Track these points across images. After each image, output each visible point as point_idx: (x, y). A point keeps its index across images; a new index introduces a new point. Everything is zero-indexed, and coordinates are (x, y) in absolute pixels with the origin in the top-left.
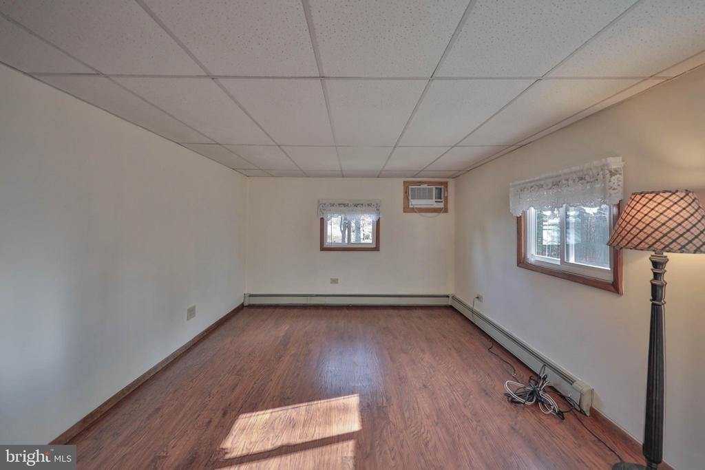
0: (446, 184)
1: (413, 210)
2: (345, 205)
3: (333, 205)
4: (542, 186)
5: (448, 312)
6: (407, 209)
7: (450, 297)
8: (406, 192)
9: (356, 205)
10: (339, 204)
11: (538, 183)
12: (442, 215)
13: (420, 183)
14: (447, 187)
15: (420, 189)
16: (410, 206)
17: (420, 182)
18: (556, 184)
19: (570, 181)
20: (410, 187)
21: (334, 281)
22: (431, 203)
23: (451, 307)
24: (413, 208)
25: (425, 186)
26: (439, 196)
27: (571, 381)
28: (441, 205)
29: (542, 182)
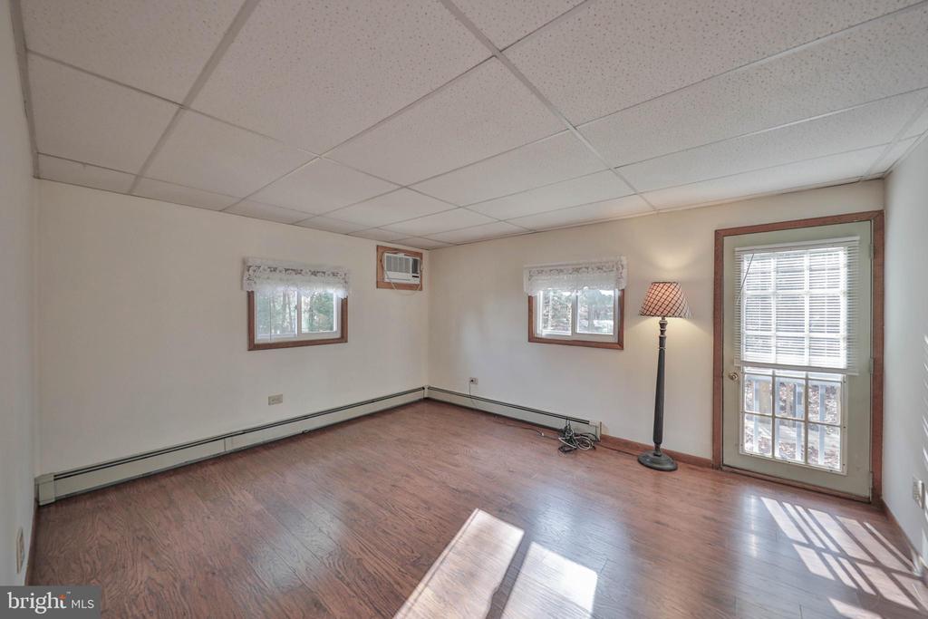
0: (420, 255)
1: (390, 286)
2: (298, 272)
3: (275, 270)
4: (562, 271)
5: (425, 406)
6: (381, 284)
7: (426, 389)
8: (380, 261)
9: (315, 273)
10: (286, 270)
11: (559, 268)
12: (418, 293)
13: (396, 251)
14: (422, 259)
15: (395, 258)
16: (387, 280)
17: (396, 249)
18: (577, 270)
19: (590, 269)
20: (386, 254)
21: (275, 400)
22: (407, 277)
23: (427, 400)
24: (389, 283)
25: (401, 255)
26: (415, 270)
27: (587, 423)
28: (417, 281)
29: (562, 268)
